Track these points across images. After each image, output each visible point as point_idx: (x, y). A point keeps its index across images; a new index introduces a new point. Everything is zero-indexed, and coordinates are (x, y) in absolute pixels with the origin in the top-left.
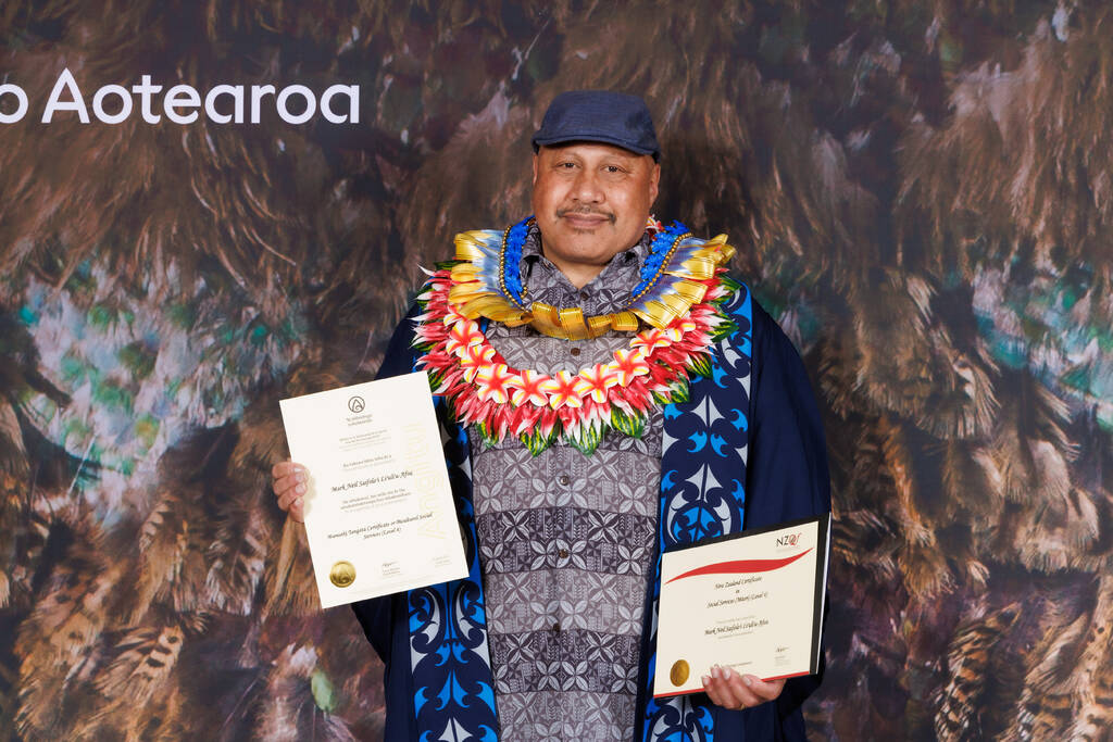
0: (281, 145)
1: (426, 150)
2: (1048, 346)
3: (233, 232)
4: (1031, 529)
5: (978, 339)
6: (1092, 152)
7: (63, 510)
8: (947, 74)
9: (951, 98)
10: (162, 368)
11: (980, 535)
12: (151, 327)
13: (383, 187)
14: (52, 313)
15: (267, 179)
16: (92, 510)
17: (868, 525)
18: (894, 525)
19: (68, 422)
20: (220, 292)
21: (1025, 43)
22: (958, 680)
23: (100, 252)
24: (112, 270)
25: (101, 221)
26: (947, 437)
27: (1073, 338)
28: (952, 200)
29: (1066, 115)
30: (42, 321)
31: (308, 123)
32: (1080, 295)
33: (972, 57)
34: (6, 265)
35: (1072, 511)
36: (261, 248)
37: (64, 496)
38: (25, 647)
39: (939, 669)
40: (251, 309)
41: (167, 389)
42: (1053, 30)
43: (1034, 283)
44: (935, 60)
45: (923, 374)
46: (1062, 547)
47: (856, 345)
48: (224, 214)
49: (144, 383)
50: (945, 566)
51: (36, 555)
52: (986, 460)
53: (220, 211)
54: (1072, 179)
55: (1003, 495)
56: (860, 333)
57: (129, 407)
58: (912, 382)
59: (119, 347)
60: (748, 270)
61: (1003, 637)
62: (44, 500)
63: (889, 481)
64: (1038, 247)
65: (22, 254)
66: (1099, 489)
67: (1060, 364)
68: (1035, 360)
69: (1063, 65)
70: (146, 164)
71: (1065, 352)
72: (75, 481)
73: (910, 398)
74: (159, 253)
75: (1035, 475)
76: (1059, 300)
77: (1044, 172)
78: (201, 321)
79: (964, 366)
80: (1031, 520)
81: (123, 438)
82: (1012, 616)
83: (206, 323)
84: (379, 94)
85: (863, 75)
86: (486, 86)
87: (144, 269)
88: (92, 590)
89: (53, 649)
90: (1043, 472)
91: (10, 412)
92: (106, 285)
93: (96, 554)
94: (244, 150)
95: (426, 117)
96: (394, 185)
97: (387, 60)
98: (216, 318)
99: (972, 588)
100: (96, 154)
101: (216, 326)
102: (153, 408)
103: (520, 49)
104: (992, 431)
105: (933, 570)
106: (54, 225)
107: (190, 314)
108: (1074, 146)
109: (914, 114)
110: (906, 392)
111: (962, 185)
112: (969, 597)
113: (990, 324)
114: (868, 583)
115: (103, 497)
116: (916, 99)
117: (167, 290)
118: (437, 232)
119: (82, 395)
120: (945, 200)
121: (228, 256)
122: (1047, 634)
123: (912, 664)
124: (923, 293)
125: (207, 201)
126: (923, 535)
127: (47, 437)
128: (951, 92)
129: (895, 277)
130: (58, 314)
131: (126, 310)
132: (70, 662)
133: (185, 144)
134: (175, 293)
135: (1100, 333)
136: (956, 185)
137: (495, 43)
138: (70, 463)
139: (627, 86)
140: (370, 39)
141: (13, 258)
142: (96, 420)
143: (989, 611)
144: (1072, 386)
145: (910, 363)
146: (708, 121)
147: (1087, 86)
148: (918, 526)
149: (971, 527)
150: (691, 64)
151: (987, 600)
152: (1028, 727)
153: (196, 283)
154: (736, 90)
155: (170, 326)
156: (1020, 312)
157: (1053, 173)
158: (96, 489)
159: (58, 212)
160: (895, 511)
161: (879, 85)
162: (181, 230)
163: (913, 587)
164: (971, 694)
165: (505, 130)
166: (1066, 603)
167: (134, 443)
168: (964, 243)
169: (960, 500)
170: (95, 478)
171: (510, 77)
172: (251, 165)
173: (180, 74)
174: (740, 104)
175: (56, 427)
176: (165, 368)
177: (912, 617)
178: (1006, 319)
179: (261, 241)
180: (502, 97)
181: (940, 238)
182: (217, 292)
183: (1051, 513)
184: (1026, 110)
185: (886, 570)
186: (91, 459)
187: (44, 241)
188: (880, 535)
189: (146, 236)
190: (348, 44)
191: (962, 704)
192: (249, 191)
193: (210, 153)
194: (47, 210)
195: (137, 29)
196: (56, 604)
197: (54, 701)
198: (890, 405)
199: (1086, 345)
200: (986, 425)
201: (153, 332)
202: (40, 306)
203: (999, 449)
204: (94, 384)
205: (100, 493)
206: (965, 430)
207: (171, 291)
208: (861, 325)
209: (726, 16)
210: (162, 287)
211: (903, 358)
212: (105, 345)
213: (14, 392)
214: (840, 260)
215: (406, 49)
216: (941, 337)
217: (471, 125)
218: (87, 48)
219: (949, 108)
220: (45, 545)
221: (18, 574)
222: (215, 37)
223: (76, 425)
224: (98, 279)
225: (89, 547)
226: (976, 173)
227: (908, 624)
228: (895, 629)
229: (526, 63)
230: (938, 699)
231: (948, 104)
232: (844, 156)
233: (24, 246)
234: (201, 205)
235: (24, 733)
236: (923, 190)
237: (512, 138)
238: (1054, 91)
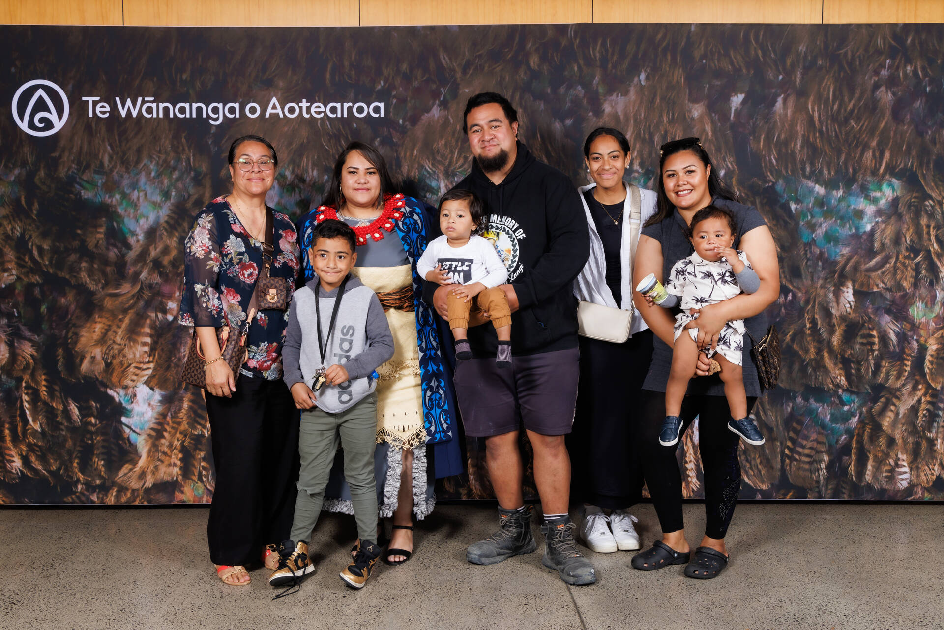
0: (355, 125)
1: (409, 127)
8: (601, 97)
9: (602, 106)
13: (393, 141)
21: (630, 86)
23: (288, 166)
24: (293, 172)
25: (288, 154)
29: (645, 113)
31: (365, 117)
33: (610, 91)
42: (640, 81)
43: (633, 175)
44: (597, 92)
48: (334, 151)
53: (332, 150)
54: (647, 136)
59: (296, 201)
69: (644, 94)
70: (304, 133)
74: (310, 165)
76: (642, 181)
77: (637, 134)
84: (391, 106)
85: (570, 98)
86: (431, 103)
87: (305, 172)
92: (291, 178)
94: (341, 127)
95: (409, 114)
96: (397, 140)
97: (394, 93)
100: (286, 129)
103: (443, 89)
108: (648, 124)
109: (589, 112)
116: (590, 107)
118: (413, 157)
125: (328, 146)
128: (602, 104)
131: (299, 188)
133: (319, 125)
137: (434, 86)
140: (387, 85)
147: (652, 102)
153: (324, 177)
154: (523, 103)
155: (315, 193)
157: (640, 134)
161: (576, 102)
162: (318, 157)
165: (438, 119)
171: (440, 99)
172: (344, 133)
173: (317, 99)
180: (437, 107)
184: (630, 111)
189: (305, 160)
190: (379, 87)
192: (343, 142)
193: (329, 129)
195: (300, 82)
201: (308, 195)
207: (315, 180)
209: (519, 76)
210: (312, 178)
212: (291, 200)
215: (401, 89)
217: (425, 117)
218: (282, 89)
222: (329, 85)
224: (288, 176)
229: (445, 94)
231: (601, 109)
232: (563, 128)
234: (325, 147)
237: (441, 122)
238: (640, 103)
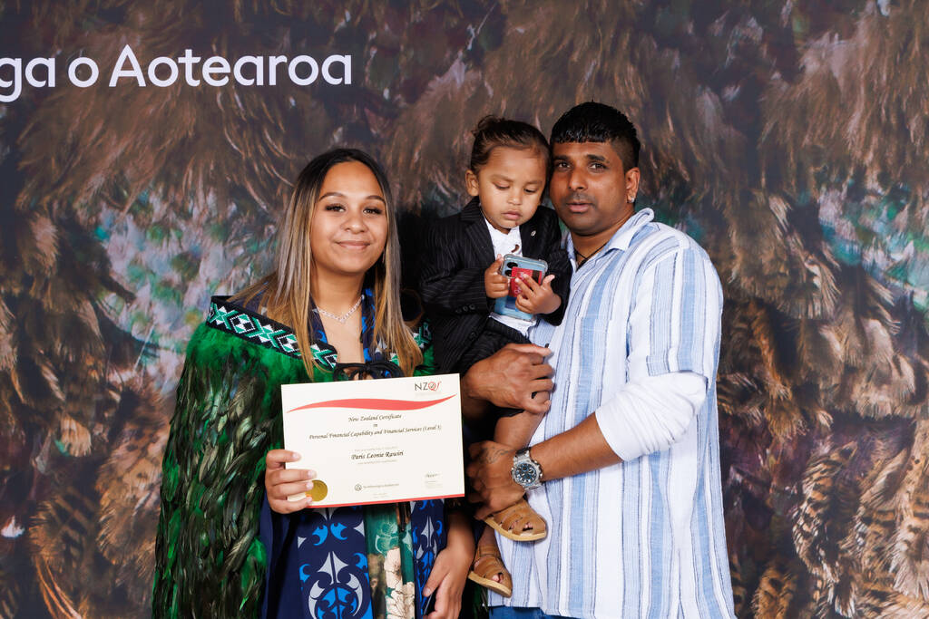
0: (292, 101)
1: (403, 104)
2: (876, 248)
3: (256, 168)
4: (864, 385)
5: (823, 243)
6: (908, 100)
7: (131, 381)
8: (798, 42)
9: (801, 60)
10: (204, 273)
11: (826, 391)
12: (196, 240)
13: (370, 132)
14: (119, 231)
15: (282, 128)
16: (153, 380)
17: (741, 385)
18: (761, 384)
19: (133, 314)
20: (248, 214)
21: (857, 17)
22: (810, 501)
23: (155, 185)
24: (165, 198)
25: (156, 162)
26: (800, 317)
27: (895, 241)
28: (803, 139)
29: (889, 73)
30: (112, 237)
31: (312, 85)
32: (900, 208)
33: (817, 30)
34: (84, 195)
35: (895, 373)
36: (278, 179)
37: (131, 370)
38: (104, 484)
39: (796, 492)
40: (271, 227)
41: (209, 288)
42: (878, 8)
43: (866, 200)
44: (789, 30)
45: (782, 270)
46: (887, 399)
47: (730, 248)
48: (250, 155)
49: (191, 284)
50: (799, 414)
51: (111, 415)
52: (829, 334)
53: (246, 152)
54: (893, 121)
55: (843, 361)
56: (734, 240)
57: (180, 302)
58: (773, 276)
59: (171, 257)
60: (649, 192)
61: (843, 468)
62: (116, 373)
63: (757, 351)
64: (869, 171)
65: (96, 187)
66: (915, 355)
67: (885, 261)
68: (866, 259)
69: (886, 34)
70: (189, 117)
71: (889, 252)
72: (139, 358)
73: (772, 288)
74: (200, 185)
75: (867, 346)
76: (884, 212)
77: (872, 116)
78: (233, 236)
79: (812, 263)
80: (864, 380)
81: (175, 326)
82: (850, 451)
83: (237, 238)
84: (366, 63)
85: (734, 43)
86: (447, 55)
87: (189, 197)
88: (154, 440)
89: (124, 486)
90: (873, 343)
91: (89, 307)
92: (160, 210)
93: (156, 414)
94: (264, 105)
95: (403, 79)
96: (379, 131)
97: (372, 36)
98: (245, 234)
99: (819, 431)
100: (151, 110)
101: (245, 240)
102: (198, 302)
103: (473, 27)
104: (834, 312)
105: (790, 417)
106: (120, 164)
107: (224, 231)
108: (895, 96)
109: (773, 73)
110: (769, 284)
111: (810, 127)
112: (817, 438)
113: (832, 232)
114: (741, 428)
115: (161, 370)
116: (775, 62)
117: (207, 213)
118: (412, 166)
119: (144, 293)
120: (797, 138)
121: (253, 187)
122: (876, 465)
123: (775, 489)
124: (781, 209)
125: (237, 145)
126: (782, 391)
127: (118, 326)
128: (801, 56)
129: (760, 197)
130: (124, 232)
131: (176, 228)
132: (138, 496)
133: (219, 101)
134: (214, 214)
135: (916, 237)
136: (806, 127)
137: (455, 22)
138: (135, 346)
139: (555, 54)
140: (359, 19)
141: (89, 190)
142: (155, 312)
143: (833, 448)
144: (894, 277)
145: (772, 262)
146: (617, 80)
147: (905, 50)
148: (779, 384)
149: (818, 385)
150: (603, 37)
151: (831, 440)
152: (863, 535)
153: (229, 207)
154: (638, 55)
155: (210, 240)
156: (855, 222)
157: (879, 115)
158: (156, 364)
159: (123, 154)
160: (761, 373)
161: (747, 51)
162: (217, 167)
163: (776, 431)
164: (820, 511)
165: (463, 88)
166: (891, 441)
167: (184, 328)
168: (812, 170)
169: (810, 365)
170: (155, 356)
171: (466, 47)
172: (269, 117)
173: (214, 48)
174: (641, 67)
175: (124, 318)
176: (207, 272)
177: (775, 453)
178: (844, 228)
179: (278, 175)
180: (460, 62)
181: (794, 167)
182: (245, 214)
183: (880, 374)
184: (859, 69)
185: (755, 418)
186: (151, 342)
187: (113, 178)
188: (750, 392)
189: (191, 172)
190: (342, 24)
191: (812, 518)
192: (268, 137)
193: (238, 109)
194: (114, 154)
195: (180, 14)
196: (126, 452)
197: (127, 525)
198: (757, 293)
199: (905, 246)
200: (829, 308)
201: (197, 245)
202: (111, 226)
203: (840, 326)
204: (152, 285)
205: (158, 368)
206: (814, 311)
207: (210, 213)
208: (735, 233)
210: (204, 210)
211: (766, 258)
212: (160, 255)
213: (92, 292)
214: (718, 184)
215: (387, 27)
216: (795, 242)
217: (437, 84)
218: (143, 29)
219: (800, 67)
220: (118, 407)
221: (98, 430)
222: (240, 20)
223: (139, 316)
224: (154, 204)
225: (151, 409)
226: (820, 117)
227: (772, 459)
228: (762, 462)
229: (478, 37)
230: (795, 515)
231: (799, 65)
232: (720, 104)
233: (97, 181)
234: (232, 147)
235: (104, 550)
236: (781, 130)
237: (468, 94)
238: (879, 55)
